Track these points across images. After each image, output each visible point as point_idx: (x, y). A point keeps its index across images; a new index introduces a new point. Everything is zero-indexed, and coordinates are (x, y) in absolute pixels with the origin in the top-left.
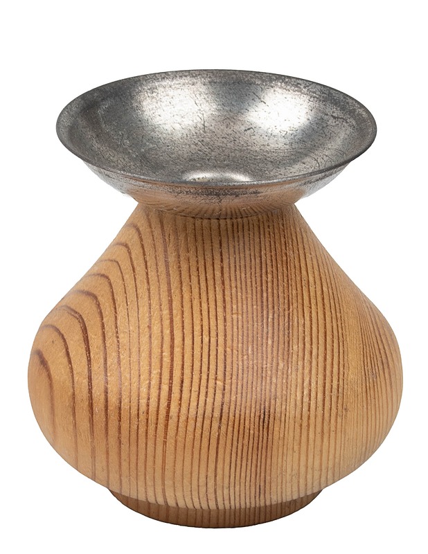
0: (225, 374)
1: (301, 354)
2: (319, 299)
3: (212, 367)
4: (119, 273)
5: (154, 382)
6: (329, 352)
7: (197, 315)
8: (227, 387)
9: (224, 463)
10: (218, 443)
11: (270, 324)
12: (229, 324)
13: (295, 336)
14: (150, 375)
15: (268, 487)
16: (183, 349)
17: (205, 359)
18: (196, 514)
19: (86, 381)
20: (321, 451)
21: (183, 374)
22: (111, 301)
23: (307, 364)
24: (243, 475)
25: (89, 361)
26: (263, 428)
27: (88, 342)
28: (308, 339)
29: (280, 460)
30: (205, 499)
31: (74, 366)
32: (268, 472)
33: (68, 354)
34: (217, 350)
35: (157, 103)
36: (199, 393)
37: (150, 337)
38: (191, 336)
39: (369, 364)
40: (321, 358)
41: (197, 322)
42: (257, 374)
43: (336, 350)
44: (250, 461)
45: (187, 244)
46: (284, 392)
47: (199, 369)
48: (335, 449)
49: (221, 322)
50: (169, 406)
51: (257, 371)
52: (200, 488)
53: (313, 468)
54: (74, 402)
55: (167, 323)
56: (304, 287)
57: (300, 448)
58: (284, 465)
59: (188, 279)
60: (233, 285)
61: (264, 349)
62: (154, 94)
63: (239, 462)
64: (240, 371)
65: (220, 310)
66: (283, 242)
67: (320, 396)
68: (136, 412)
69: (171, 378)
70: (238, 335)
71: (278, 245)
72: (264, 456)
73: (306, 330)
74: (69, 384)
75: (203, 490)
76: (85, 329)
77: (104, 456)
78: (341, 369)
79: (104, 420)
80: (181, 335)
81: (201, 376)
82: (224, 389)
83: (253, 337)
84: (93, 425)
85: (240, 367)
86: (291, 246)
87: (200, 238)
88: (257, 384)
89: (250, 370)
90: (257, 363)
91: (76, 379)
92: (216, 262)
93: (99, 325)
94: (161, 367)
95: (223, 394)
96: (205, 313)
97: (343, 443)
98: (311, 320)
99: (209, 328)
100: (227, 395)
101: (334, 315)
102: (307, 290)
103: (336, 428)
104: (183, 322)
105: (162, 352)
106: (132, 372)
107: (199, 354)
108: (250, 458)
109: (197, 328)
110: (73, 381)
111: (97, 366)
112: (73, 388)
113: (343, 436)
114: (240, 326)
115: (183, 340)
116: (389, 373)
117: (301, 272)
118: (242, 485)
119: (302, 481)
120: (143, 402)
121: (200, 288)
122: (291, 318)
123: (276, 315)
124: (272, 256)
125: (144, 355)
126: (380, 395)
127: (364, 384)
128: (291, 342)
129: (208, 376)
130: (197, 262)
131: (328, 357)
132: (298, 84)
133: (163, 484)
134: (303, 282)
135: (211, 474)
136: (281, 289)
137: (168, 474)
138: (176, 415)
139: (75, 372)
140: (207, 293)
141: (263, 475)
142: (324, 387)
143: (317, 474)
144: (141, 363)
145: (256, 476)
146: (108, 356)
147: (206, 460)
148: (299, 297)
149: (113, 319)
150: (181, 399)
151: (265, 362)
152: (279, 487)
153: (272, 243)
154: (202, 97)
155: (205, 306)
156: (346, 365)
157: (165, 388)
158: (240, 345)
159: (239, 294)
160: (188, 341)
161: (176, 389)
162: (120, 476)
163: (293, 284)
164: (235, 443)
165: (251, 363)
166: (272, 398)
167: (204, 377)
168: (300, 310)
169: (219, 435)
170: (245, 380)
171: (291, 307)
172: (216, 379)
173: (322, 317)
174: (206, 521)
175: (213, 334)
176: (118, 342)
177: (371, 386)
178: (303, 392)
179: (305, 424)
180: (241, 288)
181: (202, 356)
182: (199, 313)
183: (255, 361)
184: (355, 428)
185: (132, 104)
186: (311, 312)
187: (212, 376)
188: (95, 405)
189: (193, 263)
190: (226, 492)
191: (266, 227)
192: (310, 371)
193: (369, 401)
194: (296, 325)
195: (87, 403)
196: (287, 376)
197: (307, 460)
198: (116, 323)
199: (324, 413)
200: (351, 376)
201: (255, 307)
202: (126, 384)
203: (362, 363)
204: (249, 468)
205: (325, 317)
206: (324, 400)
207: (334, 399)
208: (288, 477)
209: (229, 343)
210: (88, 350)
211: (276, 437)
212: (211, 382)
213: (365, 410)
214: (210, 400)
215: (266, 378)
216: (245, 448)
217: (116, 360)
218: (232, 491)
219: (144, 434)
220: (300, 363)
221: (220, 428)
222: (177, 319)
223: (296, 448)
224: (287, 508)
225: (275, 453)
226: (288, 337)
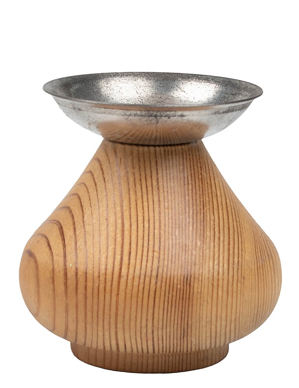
0: (160, 248)
1: (212, 238)
2: (224, 206)
3: (151, 243)
4: (86, 189)
5: (111, 254)
6: (231, 240)
7: (140, 209)
8: (162, 256)
9: (159, 309)
10: (155, 294)
11: (191, 217)
12: (162, 215)
13: (208, 227)
14: (107, 250)
15: (189, 330)
16: (131, 232)
17: (146, 238)
18: (138, 362)
19: (62, 259)
20: (227, 305)
21: (130, 248)
22: (80, 206)
23: (216, 245)
24: (172, 318)
25: (64, 246)
26: (187, 285)
27: (63, 235)
28: (217, 229)
29: (198, 308)
30: (145, 339)
31: (54, 251)
32: (190, 317)
33: (49, 245)
34: (154, 232)
35: (110, 90)
36: (142, 260)
37: (108, 225)
38: (136, 224)
39: (259, 253)
40: (226, 243)
41: (140, 214)
42: (182, 249)
43: (236, 240)
44: (177, 308)
45: (133, 164)
46: (201, 261)
47: (142, 244)
48: (236, 306)
49: (157, 214)
50: (121, 269)
51: (182, 247)
52: (142, 329)
53: (221, 318)
54: (54, 274)
55: (119, 215)
56: (214, 197)
57: (212, 301)
58: (201, 313)
59: (134, 187)
60: (165, 190)
61: (187, 232)
62: (109, 85)
63: (169, 308)
64: (171, 246)
65: (156, 206)
66: (199, 166)
67: (226, 266)
68: (98, 275)
69: (122, 252)
70: (169, 223)
71: (195, 167)
72: (187, 305)
73: (216, 224)
74: (50, 262)
75: (144, 330)
76: (62, 227)
77: (74, 310)
78: (240, 252)
79: (75, 282)
80: (129, 223)
81: (143, 250)
82: (159, 258)
83: (179, 225)
84: (67, 287)
85: (171, 244)
86: (204, 170)
87: (142, 160)
88: (182, 254)
89: (178, 246)
90: (182, 241)
91: (55, 258)
92: (153, 175)
93: (71, 223)
94: (115, 245)
95: (159, 261)
96: (146, 209)
97: (242, 302)
98: (219, 218)
99: (149, 218)
100: (161, 262)
101: (234, 219)
102: (216, 199)
103: (237, 289)
104: (130, 215)
105: (116, 235)
106: (95, 249)
107: (142, 235)
108: (177, 306)
109: (140, 218)
110: (53, 260)
111: (70, 248)
112: (53, 264)
113: (242, 297)
114: (170, 217)
115: (131, 226)
116: (273, 263)
117: (211, 188)
118: (172, 326)
119: (213, 328)
120: (103, 267)
121: (142, 192)
122: (205, 215)
123: (195, 212)
124: (191, 174)
125: (103, 237)
126: (267, 274)
127: (256, 264)
128: (205, 230)
129: (148, 249)
130: (140, 175)
131: (231, 243)
132: (207, 78)
133: (116, 327)
134: (213, 194)
135: (150, 318)
136: (198, 195)
137: (120, 318)
138: (126, 274)
139: (54, 255)
140: (147, 195)
141: (186, 319)
142: (229, 261)
143: (224, 323)
144: (101, 243)
145: (181, 320)
146: (78, 240)
147: (146, 307)
148: (211, 202)
149: (81, 217)
150: (129, 264)
151: (187, 241)
152: (197, 331)
153: (192, 166)
154: (142, 88)
155: (145, 204)
156: (243, 250)
157: (118, 257)
158: (170, 229)
159: (169, 196)
160: (134, 227)
161: (126, 258)
162: (86, 324)
163: (207, 193)
164: (167, 294)
165: (178, 241)
166: (193, 264)
167: (145, 249)
168: (211, 211)
169: (156, 288)
170: (174, 252)
171: (205, 208)
172: (154, 251)
173: (227, 217)
174: (144, 367)
175: (151, 222)
176: (85, 231)
177: (261, 266)
178: (214, 263)
179: (215, 284)
180: (171, 193)
181: (143, 237)
182: (142, 208)
183: (181, 240)
184: (250, 293)
185: (93, 89)
186: (219, 213)
187: (151, 249)
188: (68, 273)
189: (137, 176)
190: (160, 332)
191: (188, 155)
192: (219, 250)
193: (260, 276)
194: (209, 219)
195: (63, 272)
196: (203, 251)
197: (217, 311)
198: (83, 220)
199: (228, 278)
200: (247, 257)
201: (180, 205)
202: (91, 257)
203: (254, 251)
204: (177, 313)
205: (228, 218)
206: (228, 269)
207: (236, 270)
208: (204, 323)
209: (163, 227)
210: (64, 240)
211: (196, 291)
212: (150, 254)
213: (257, 282)
214: (149, 264)
215: (188, 252)
216: (174, 298)
217: (83, 243)
218: (164, 332)
219: (103, 289)
220: (212, 244)
221: (156, 283)
222: (126, 214)
223: (209, 300)
224: (201, 362)
225: (195, 302)
226: (204, 226)
